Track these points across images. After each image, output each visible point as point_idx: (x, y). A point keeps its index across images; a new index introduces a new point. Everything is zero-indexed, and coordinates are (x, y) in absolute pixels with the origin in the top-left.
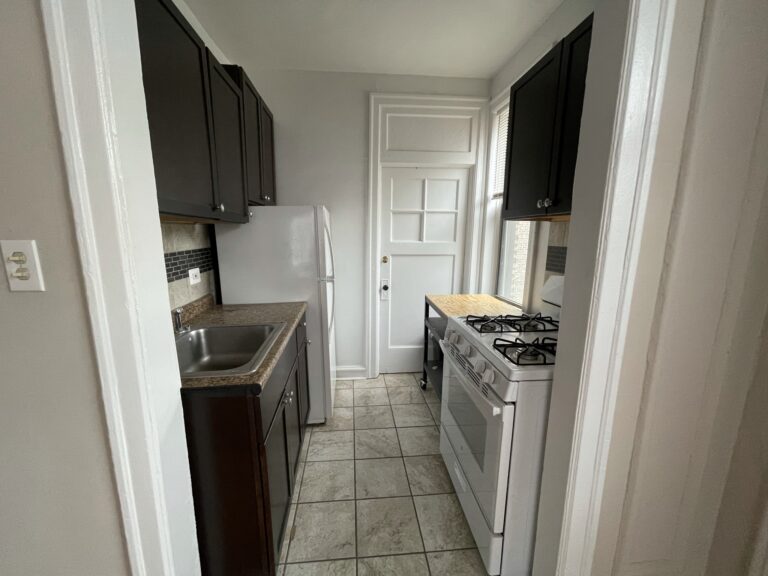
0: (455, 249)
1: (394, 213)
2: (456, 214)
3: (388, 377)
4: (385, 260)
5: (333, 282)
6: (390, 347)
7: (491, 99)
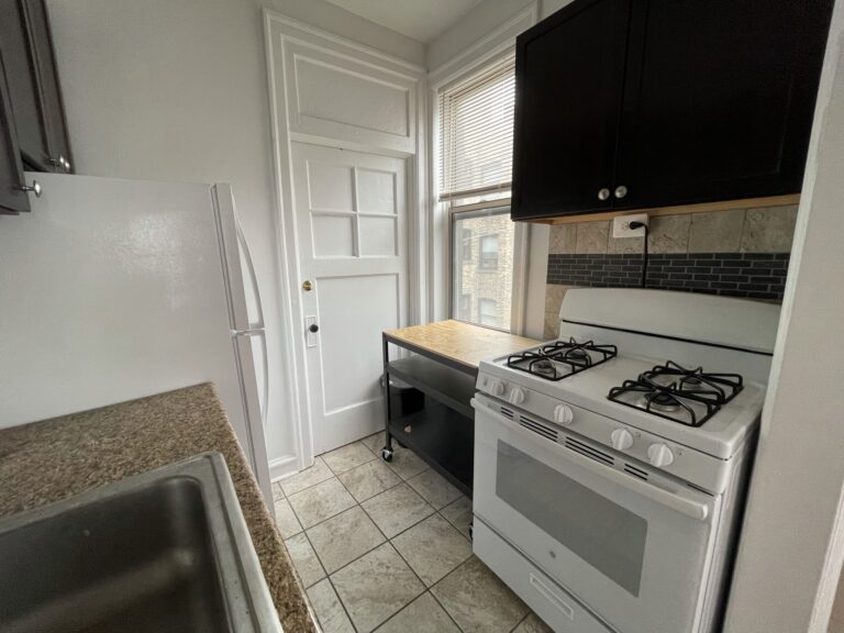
0: (396, 265)
1: (314, 215)
2: (396, 219)
3: (330, 459)
4: (307, 287)
5: (262, 334)
6: (326, 414)
7: (428, 72)
